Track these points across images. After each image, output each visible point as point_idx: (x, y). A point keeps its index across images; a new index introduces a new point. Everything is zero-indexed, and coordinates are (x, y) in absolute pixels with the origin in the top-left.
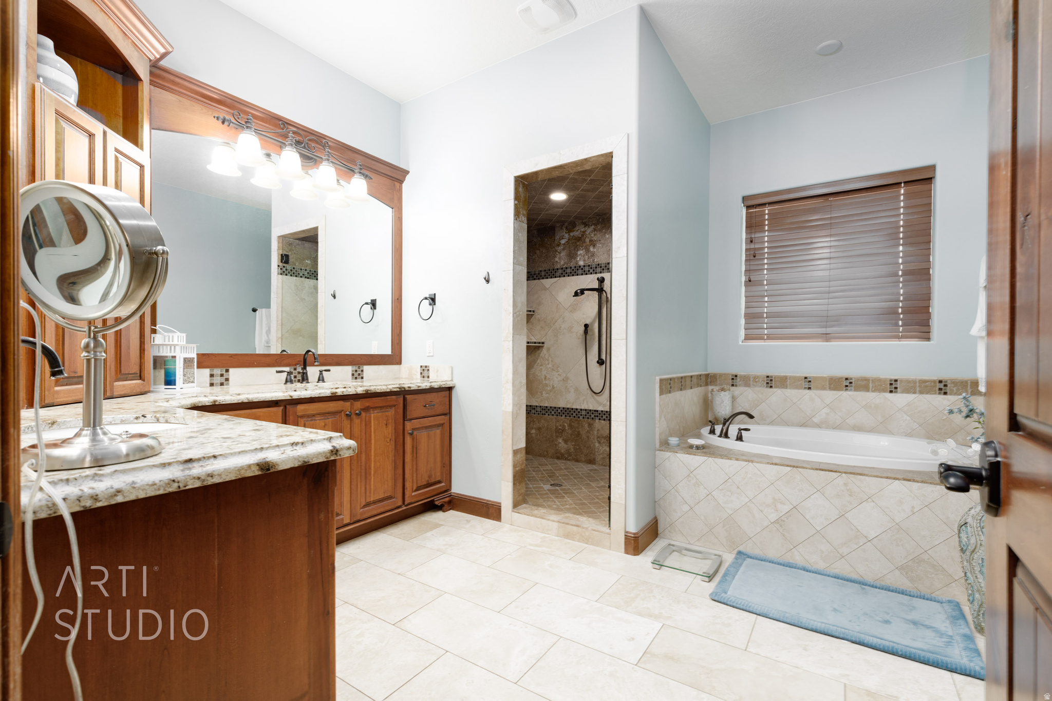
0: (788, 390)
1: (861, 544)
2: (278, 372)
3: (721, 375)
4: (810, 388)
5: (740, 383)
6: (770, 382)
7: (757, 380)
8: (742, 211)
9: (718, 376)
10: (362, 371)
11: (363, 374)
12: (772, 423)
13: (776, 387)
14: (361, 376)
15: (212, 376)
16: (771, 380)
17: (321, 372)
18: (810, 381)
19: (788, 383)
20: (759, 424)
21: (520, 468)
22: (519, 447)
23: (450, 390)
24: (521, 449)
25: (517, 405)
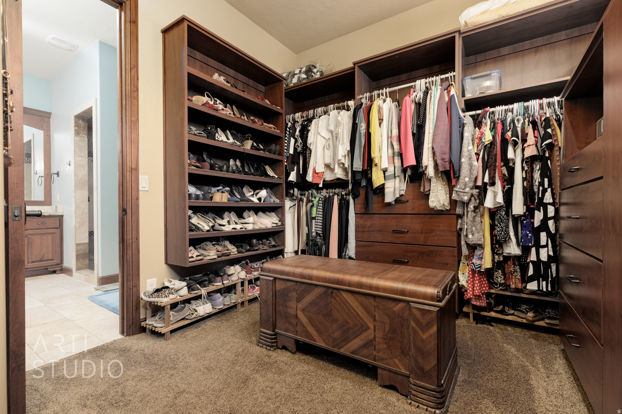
21: (83, 252)
22: (82, 242)
23: (61, 217)
24: (84, 243)
25: (79, 223)
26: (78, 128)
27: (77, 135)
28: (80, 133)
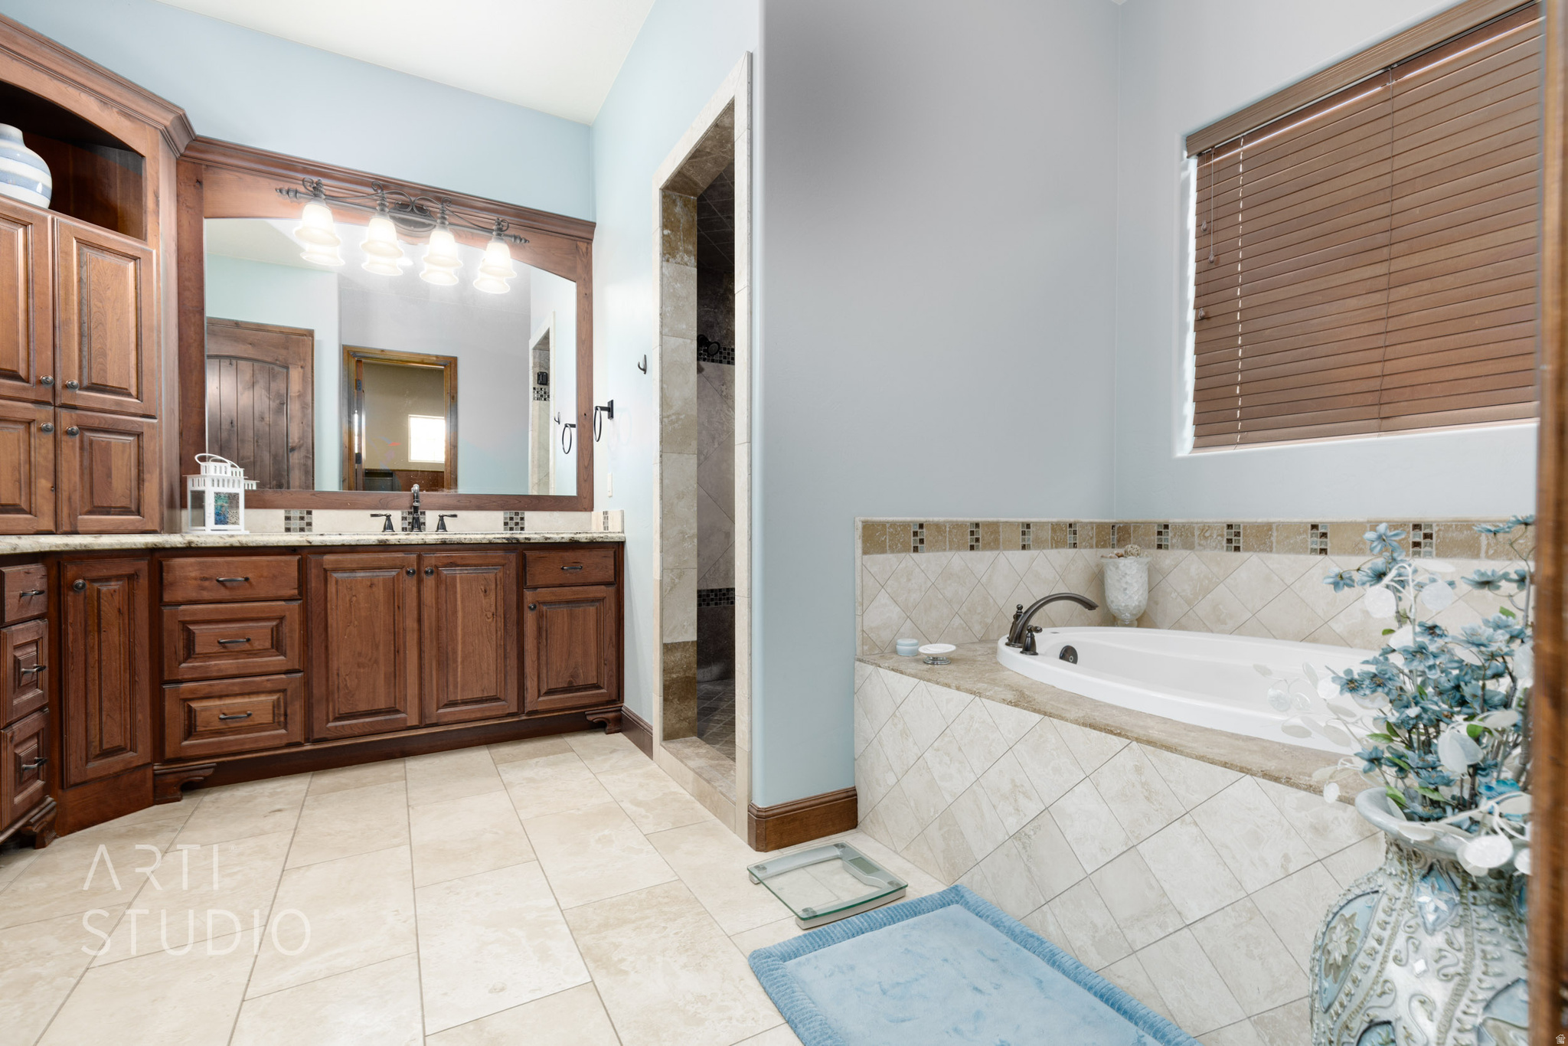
0: (1274, 556)
1: (1171, 930)
2: (373, 515)
3: (1137, 525)
4: (1323, 551)
5: (1174, 541)
6: (1234, 537)
7: (1207, 534)
8: (1185, 167)
9: (1132, 529)
10: (522, 519)
11: (523, 524)
12: (1238, 630)
13: (1246, 550)
14: (520, 526)
15: (288, 518)
16: (1238, 534)
17: (442, 517)
18: (1324, 535)
19: (1274, 539)
20: (1212, 632)
21: (681, 675)
22: (680, 639)
23: (618, 547)
24: (685, 644)
25: (672, 570)
26: (672, 231)
27: (667, 256)
28: (678, 249)
